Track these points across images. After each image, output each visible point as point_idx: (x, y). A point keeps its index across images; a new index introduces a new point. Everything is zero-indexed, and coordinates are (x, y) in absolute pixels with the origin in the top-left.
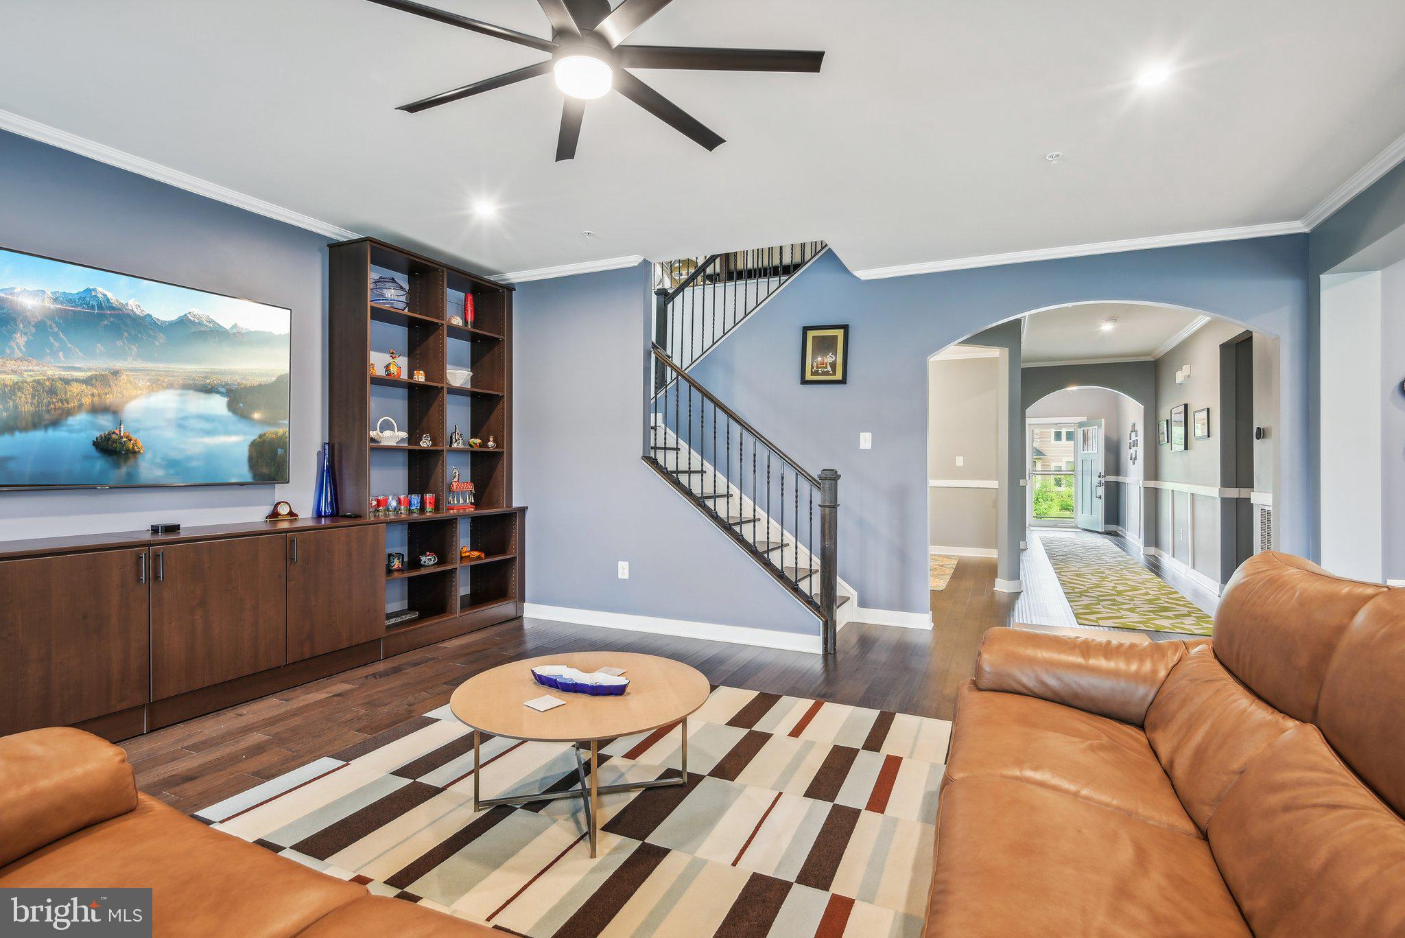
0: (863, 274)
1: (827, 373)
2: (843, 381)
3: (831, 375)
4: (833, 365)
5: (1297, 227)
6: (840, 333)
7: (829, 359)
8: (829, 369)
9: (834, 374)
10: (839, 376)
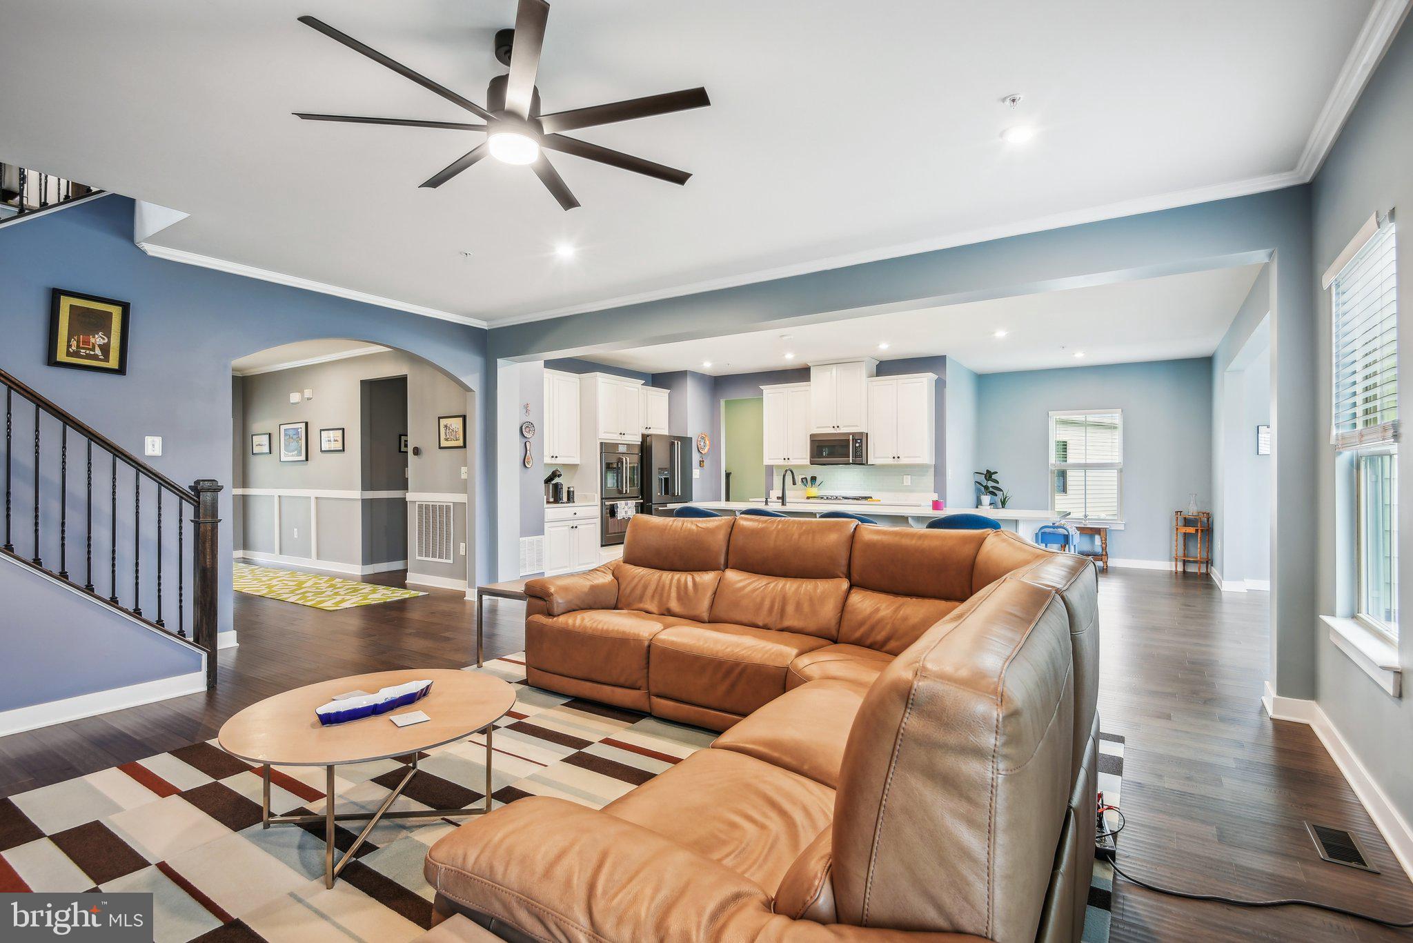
0: (153, 250)
1: (95, 357)
2: (121, 370)
3: (101, 360)
4: (105, 349)
5: (483, 325)
6: (116, 312)
7: (99, 339)
8: (98, 351)
9: (107, 359)
10: (113, 363)
